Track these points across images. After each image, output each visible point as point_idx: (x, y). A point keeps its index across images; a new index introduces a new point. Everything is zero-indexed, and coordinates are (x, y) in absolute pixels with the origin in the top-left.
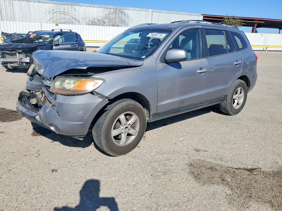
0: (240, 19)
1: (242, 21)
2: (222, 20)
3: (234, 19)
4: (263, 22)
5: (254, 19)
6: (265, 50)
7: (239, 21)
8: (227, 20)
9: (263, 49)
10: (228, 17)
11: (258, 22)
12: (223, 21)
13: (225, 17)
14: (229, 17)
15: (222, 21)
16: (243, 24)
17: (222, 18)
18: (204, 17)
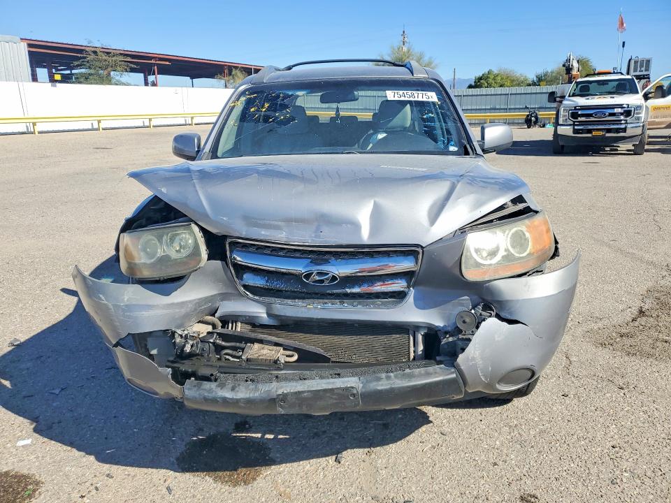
0: (121, 54)
1: (129, 59)
2: (79, 55)
3: (108, 53)
4: (168, 63)
5: (150, 55)
6: (190, 122)
7: (122, 58)
8: (92, 56)
9: (186, 121)
10: (93, 49)
11: (157, 62)
12: (85, 58)
13: (87, 49)
14: (97, 50)
15: (81, 58)
16: (133, 66)
17: (81, 51)
18: (30, 46)
